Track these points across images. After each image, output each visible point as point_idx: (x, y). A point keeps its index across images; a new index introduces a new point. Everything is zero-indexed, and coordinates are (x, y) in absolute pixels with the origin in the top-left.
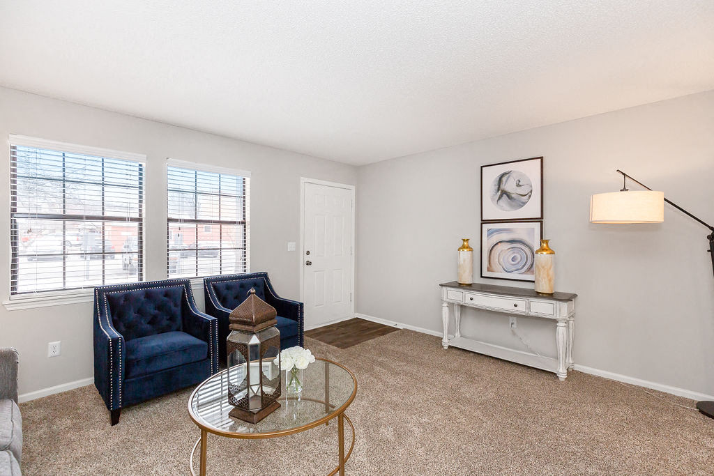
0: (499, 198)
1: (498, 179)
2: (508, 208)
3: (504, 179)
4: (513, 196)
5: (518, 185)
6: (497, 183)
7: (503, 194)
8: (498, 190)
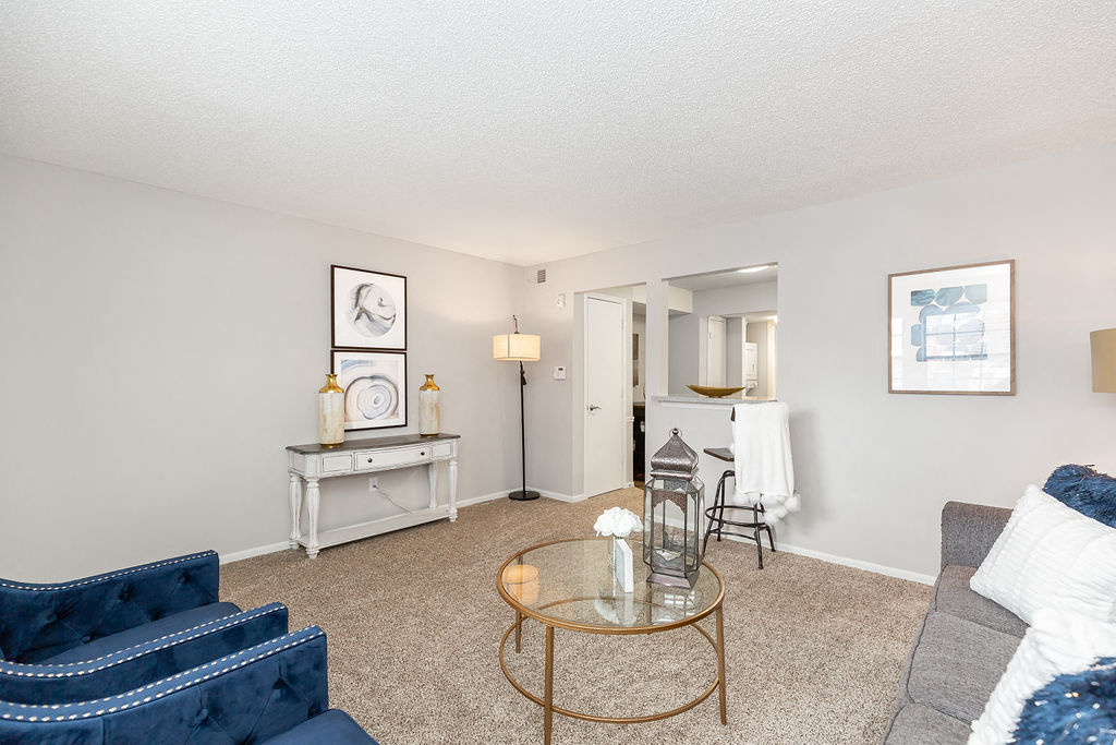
0: (358, 318)
1: (356, 290)
2: (368, 333)
3: (363, 292)
4: (374, 317)
5: (380, 305)
6: (354, 296)
7: (362, 313)
8: (356, 306)
